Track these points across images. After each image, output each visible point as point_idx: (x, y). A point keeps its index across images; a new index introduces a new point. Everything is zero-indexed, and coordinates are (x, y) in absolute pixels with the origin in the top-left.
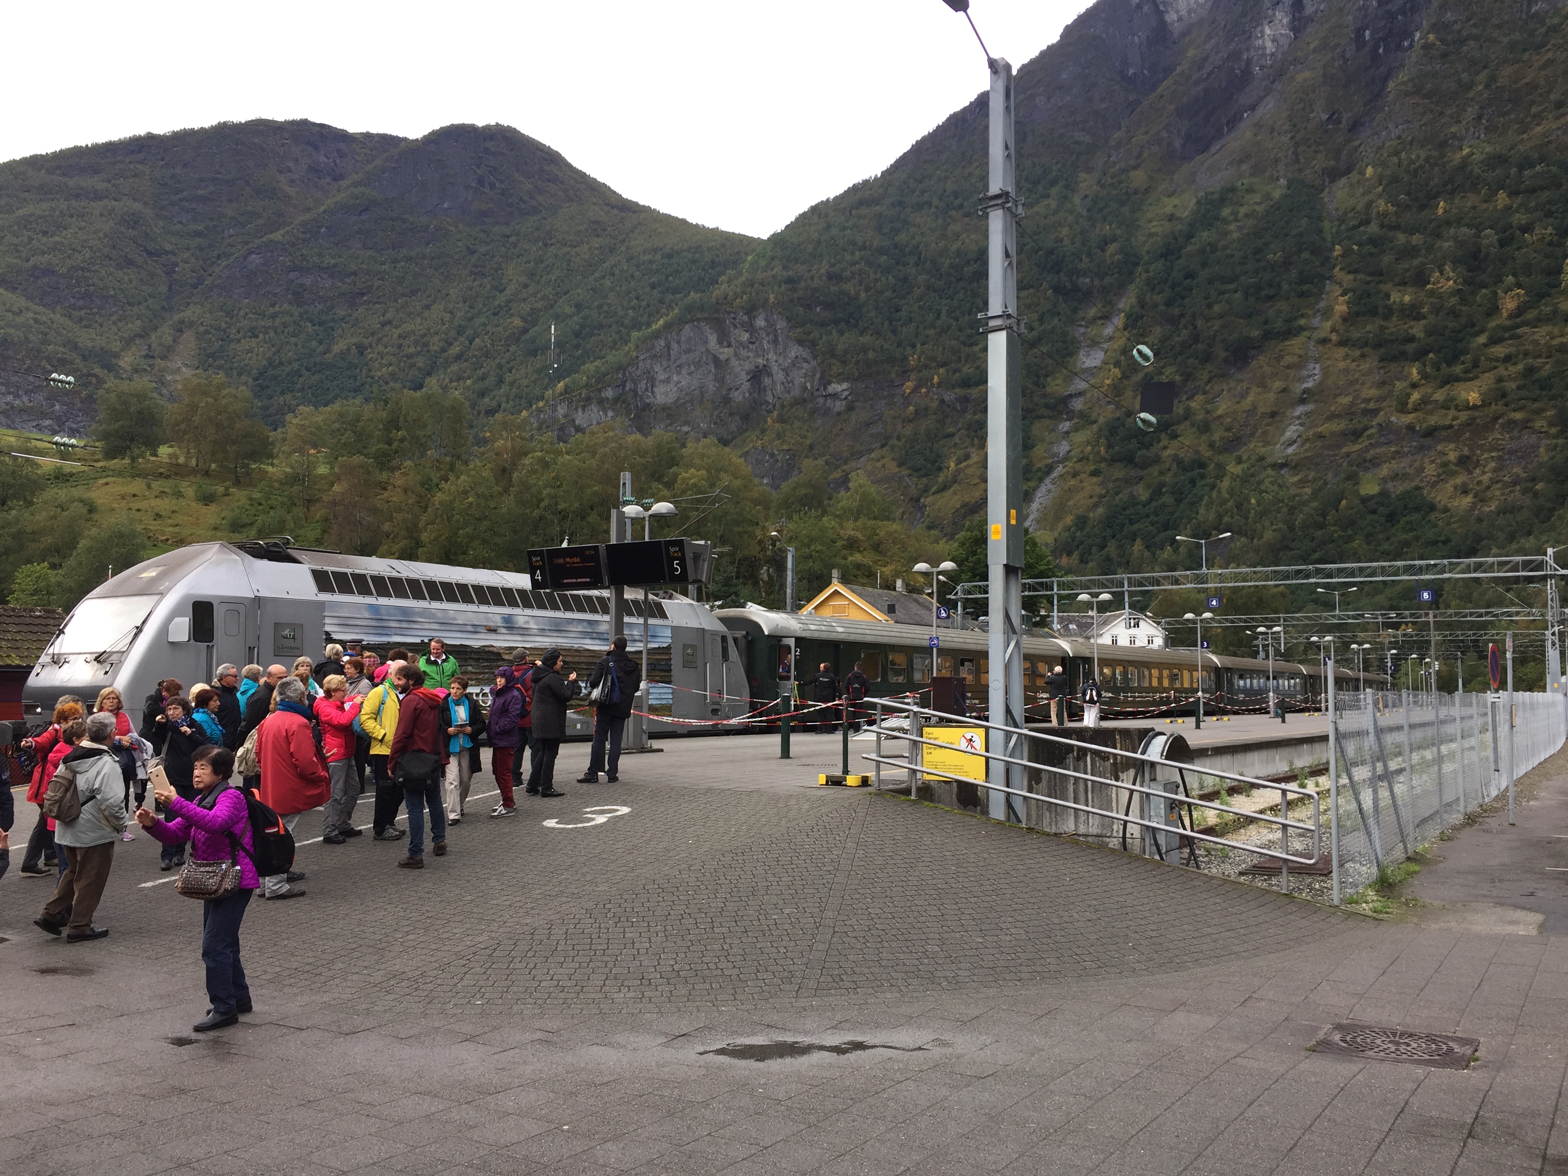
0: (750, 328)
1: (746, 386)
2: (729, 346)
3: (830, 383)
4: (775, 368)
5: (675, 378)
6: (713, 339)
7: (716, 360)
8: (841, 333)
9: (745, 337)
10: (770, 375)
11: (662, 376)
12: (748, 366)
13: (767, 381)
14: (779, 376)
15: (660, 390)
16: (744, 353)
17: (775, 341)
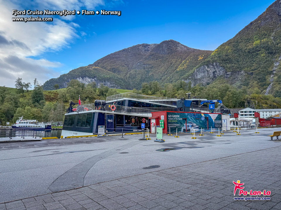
0: (213, 65)
1: (212, 74)
2: (209, 68)
3: (227, 72)
4: (217, 71)
5: (200, 74)
6: (206, 67)
7: (207, 71)
8: (229, 64)
9: (212, 67)
10: (216, 72)
11: (198, 74)
12: (213, 71)
13: (216, 73)
14: (218, 72)
15: (198, 76)
16: (212, 69)
17: (217, 67)
